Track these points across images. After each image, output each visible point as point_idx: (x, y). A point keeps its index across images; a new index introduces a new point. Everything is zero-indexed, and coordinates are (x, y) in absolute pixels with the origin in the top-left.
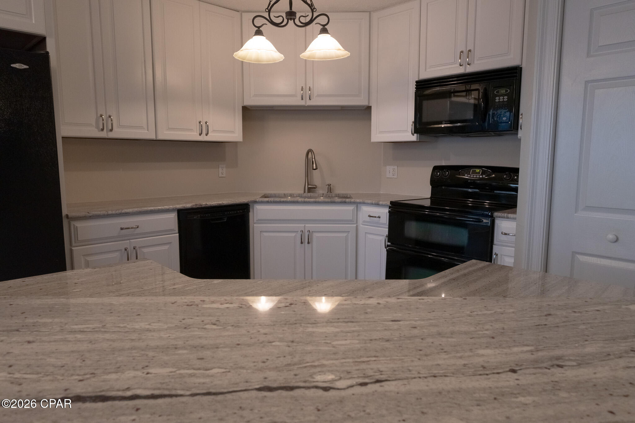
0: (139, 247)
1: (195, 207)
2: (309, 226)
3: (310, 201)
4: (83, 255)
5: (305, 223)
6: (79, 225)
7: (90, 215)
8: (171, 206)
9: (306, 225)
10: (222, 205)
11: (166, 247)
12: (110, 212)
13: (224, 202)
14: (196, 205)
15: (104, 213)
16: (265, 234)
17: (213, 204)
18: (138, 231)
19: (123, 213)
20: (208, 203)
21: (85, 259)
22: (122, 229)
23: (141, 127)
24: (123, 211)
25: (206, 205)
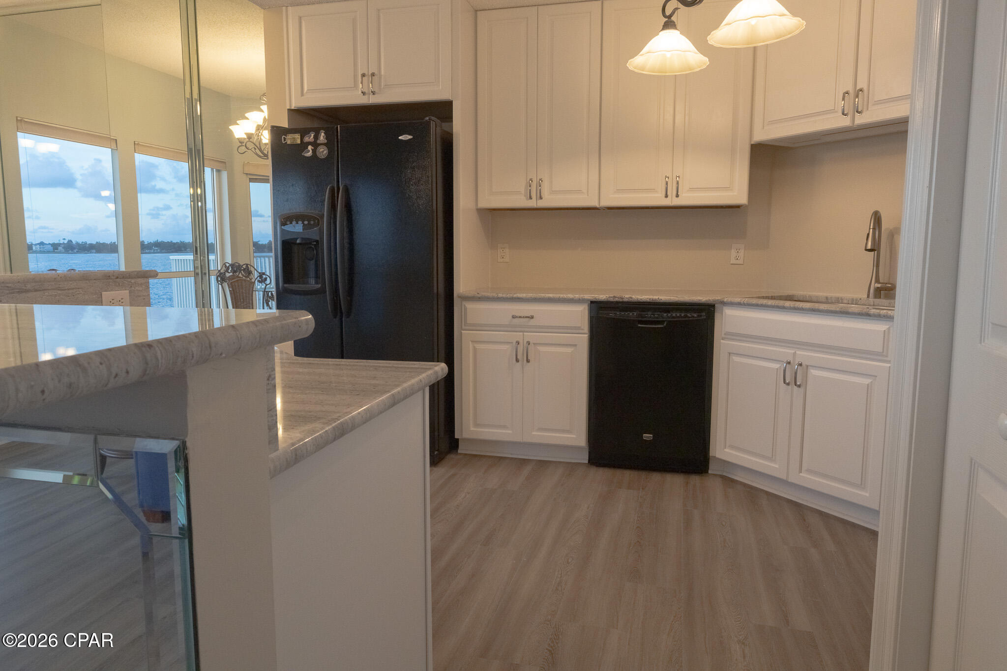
0: (534, 343)
1: (612, 300)
2: (803, 355)
3: (803, 307)
4: (472, 341)
5: (798, 348)
6: (470, 306)
7: (479, 296)
8: (577, 296)
9: (797, 352)
10: (659, 301)
11: (569, 350)
12: (500, 295)
13: (660, 298)
14: (614, 297)
15: (495, 295)
16: (736, 359)
17: (641, 298)
18: (532, 322)
19: (515, 298)
20: (633, 297)
21: (474, 347)
22: (514, 317)
23: (579, 192)
24: (515, 296)
25: (630, 299)
